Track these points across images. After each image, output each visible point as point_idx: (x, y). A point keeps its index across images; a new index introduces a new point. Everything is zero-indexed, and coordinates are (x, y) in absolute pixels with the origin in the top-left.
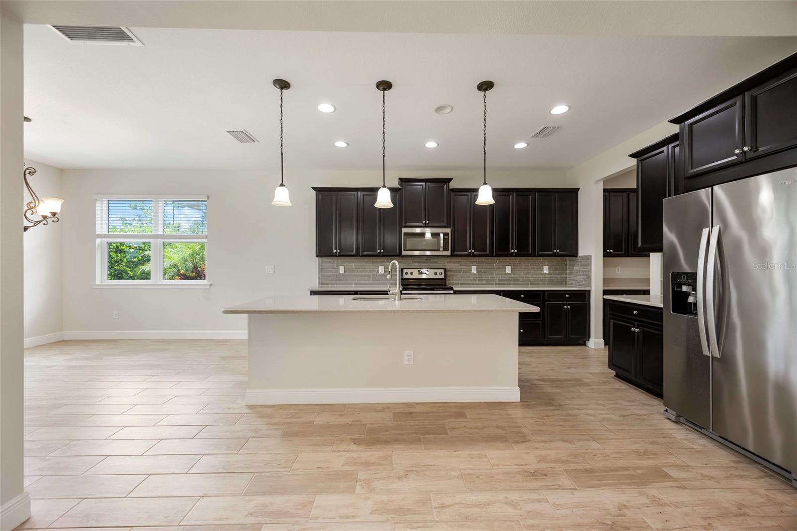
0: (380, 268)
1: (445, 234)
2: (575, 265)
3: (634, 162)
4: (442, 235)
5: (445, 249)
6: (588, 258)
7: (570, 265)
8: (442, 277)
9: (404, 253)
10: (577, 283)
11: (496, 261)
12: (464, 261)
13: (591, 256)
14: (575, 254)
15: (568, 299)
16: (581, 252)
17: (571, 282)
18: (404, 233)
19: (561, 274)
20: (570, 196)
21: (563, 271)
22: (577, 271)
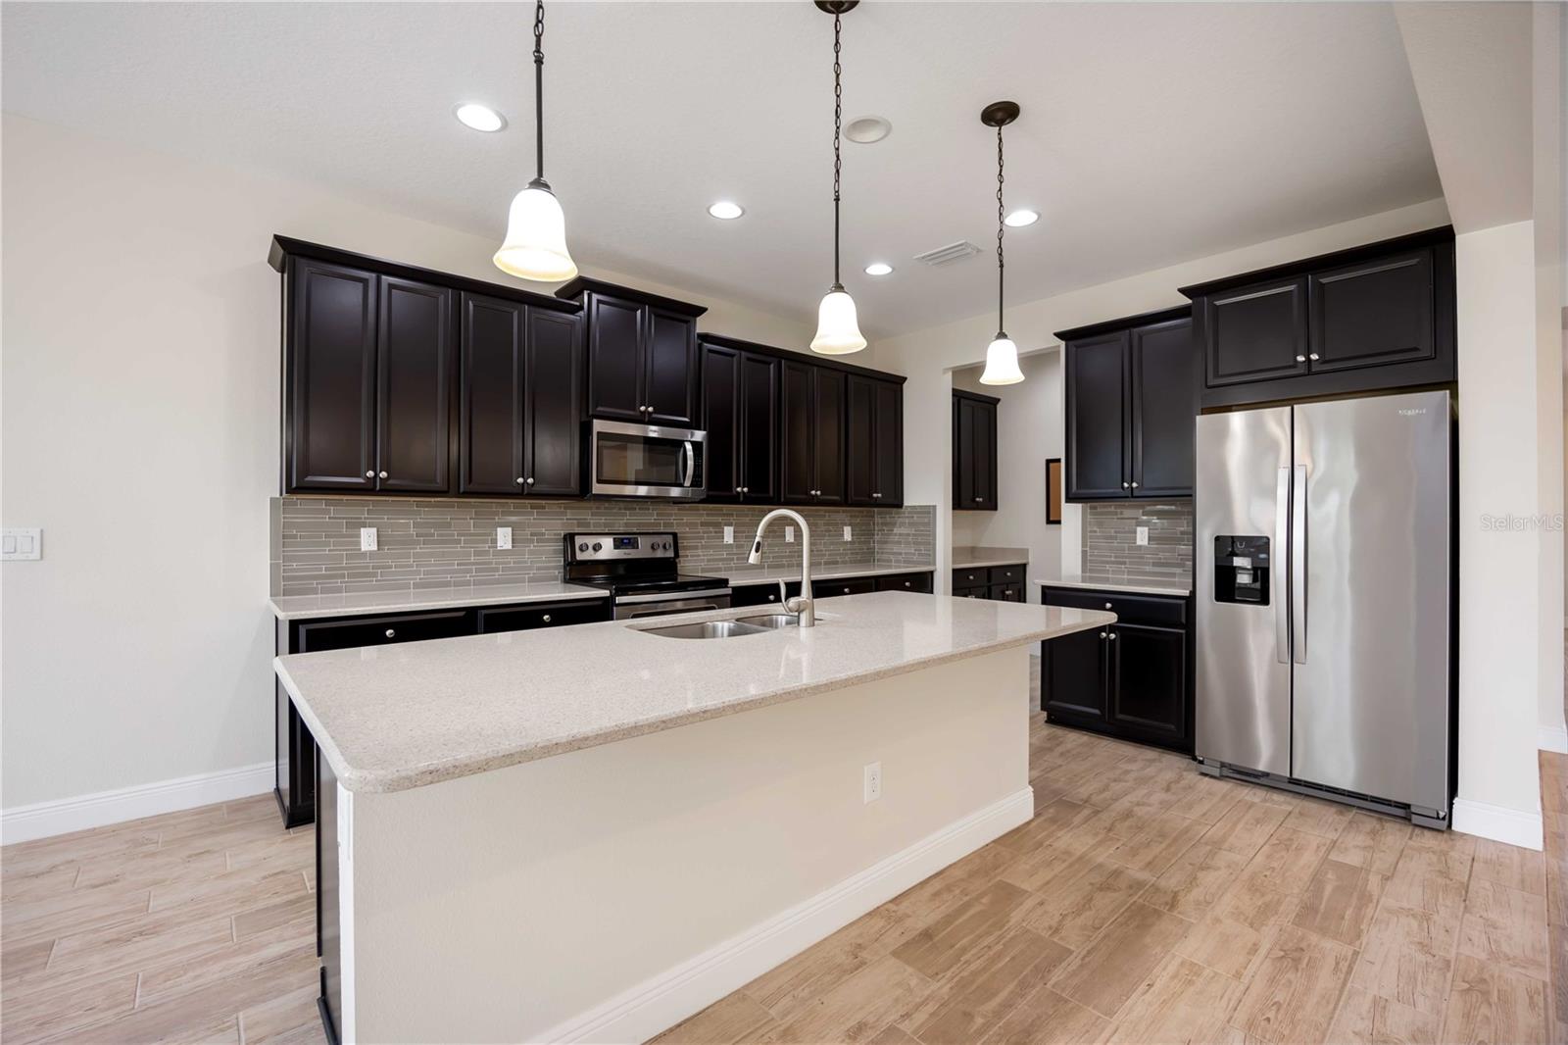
0: (500, 531)
1: (696, 445)
2: (895, 523)
4: (689, 446)
5: (695, 481)
6: (929, 511)
7: (885, 524)
8: (670, 554)
9: (597, 488)
10: (900, 557)
13: (934, 507)
14: (895, 500)
16: (911, 498)
17: (885, 557)
18: (598, 433)
20: (887, 388)
21: (868, 535)
22: (900, 535)
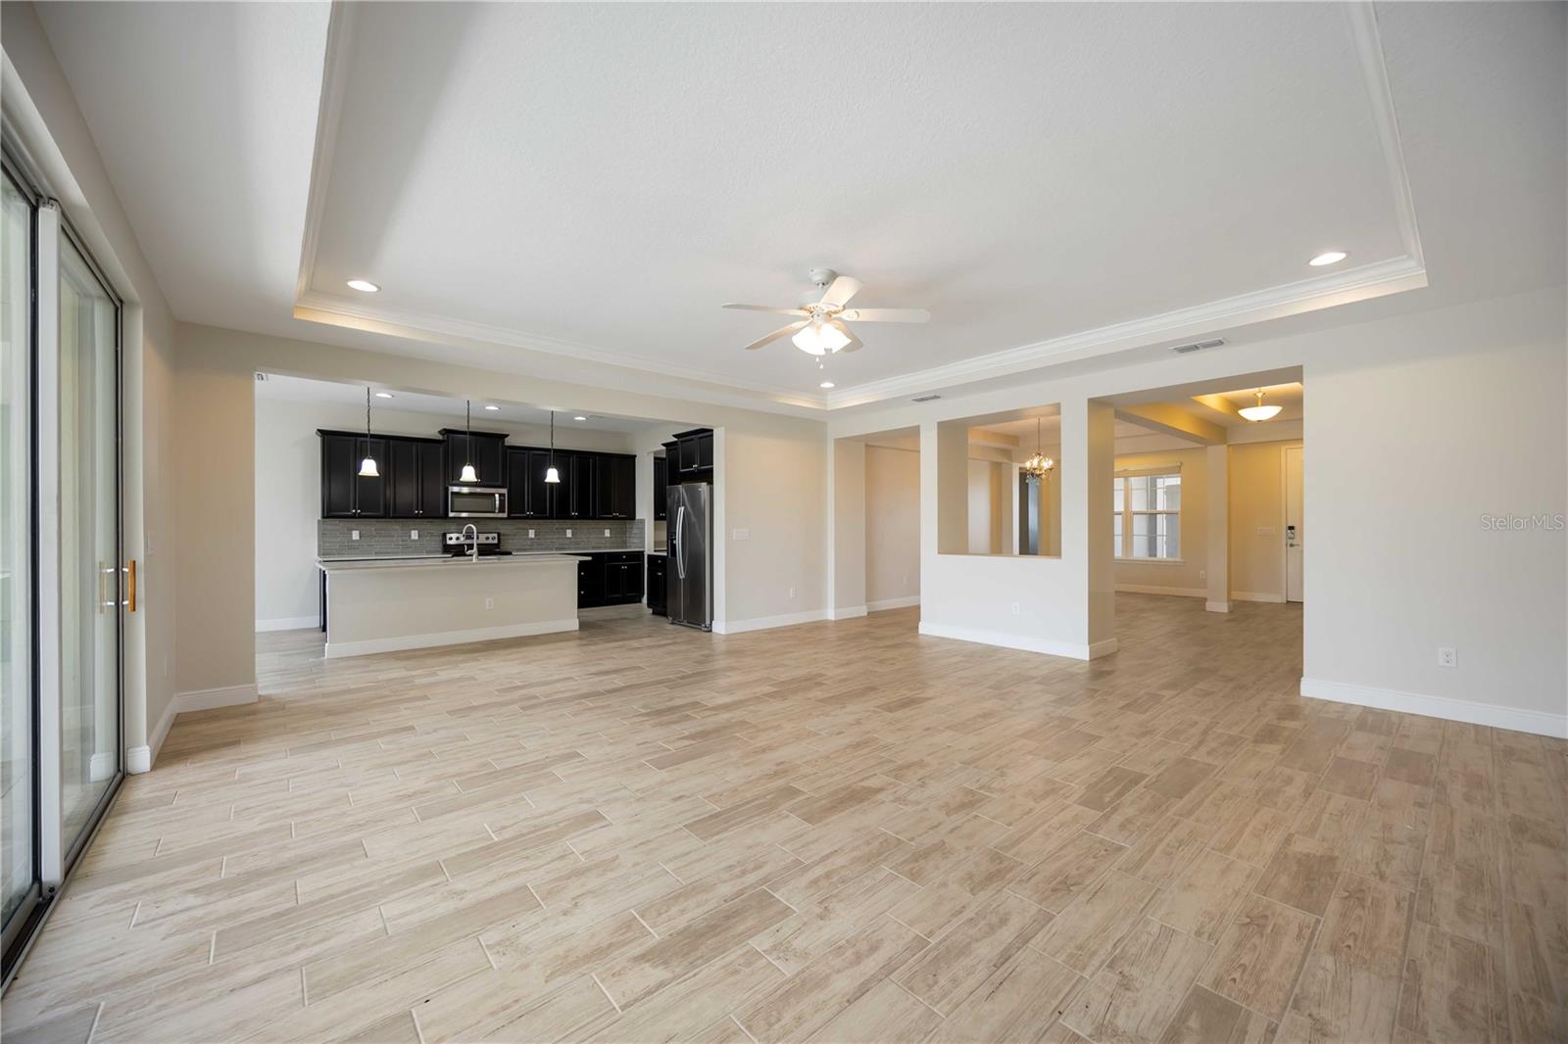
0: (413, 532)
1: (501, 495)
2: (632, 527)
3: (664, 448)
4: (497, 496)
5: (502, 510)
6: (642, 521)
7: (629, 528)
8: (496, 541)
9: (451, 515)
10: (634, 545)
11: (556, 524)
12: (520, 524)
13: (645, 520)
14: (633, 518)
15: (625, 560)
16: (638, 516)
17: (629, 544)
18: (451, 492)
19: (621, 536)
20: (629, 462)
21: (624, 533)
22: (635, 533)
